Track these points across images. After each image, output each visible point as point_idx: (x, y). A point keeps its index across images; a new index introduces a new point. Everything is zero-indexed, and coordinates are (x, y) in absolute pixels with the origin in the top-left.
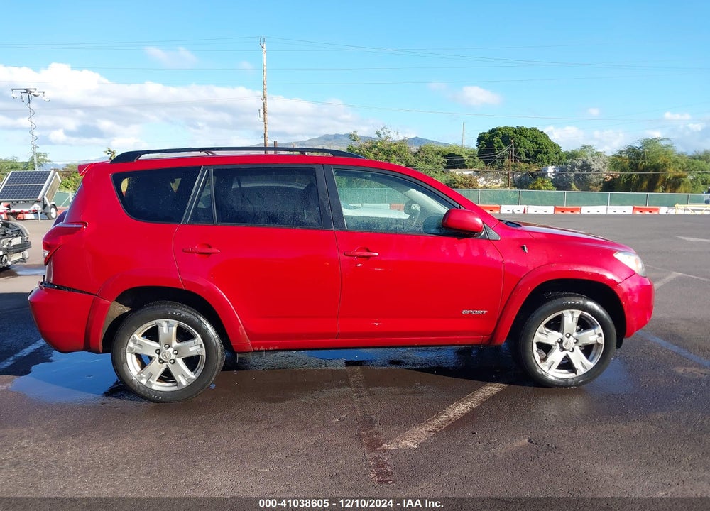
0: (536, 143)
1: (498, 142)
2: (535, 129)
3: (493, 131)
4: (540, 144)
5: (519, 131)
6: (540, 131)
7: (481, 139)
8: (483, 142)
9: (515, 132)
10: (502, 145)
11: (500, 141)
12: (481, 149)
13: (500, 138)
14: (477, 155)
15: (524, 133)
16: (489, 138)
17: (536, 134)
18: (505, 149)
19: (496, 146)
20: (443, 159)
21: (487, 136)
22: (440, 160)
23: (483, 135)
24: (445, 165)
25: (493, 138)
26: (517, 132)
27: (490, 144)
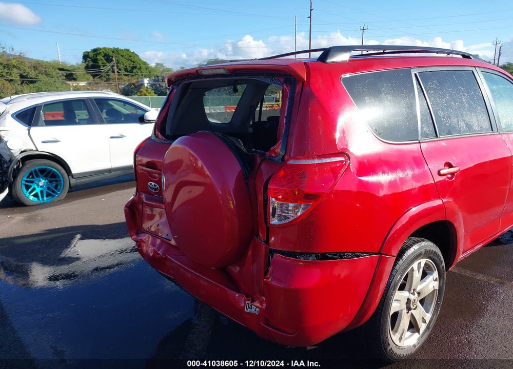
0: (131, 61)
1: (102, 60)
2: (128, 50)
3: (95, 50)
4: (134, 62)
5: (116, 51)
6: (132, 51)
7: (86, 56)
8: (88, 59)
9: (113, 52)
10: (105, 62)
11: (103, 58)
12: (87, 65)
13: (103, 57)
14: (84, 70)
15: (120, 53)
16: (93, 56)
17: (130, 54)
18: (108, 65)
19: (100, 63)
20: (61, 72)
21: (91, 55)
22: (58, 73)
23: (87, 54)
24: (64, 77)
25: (97, 56)
26: (115, 52)
27: (95, 60)
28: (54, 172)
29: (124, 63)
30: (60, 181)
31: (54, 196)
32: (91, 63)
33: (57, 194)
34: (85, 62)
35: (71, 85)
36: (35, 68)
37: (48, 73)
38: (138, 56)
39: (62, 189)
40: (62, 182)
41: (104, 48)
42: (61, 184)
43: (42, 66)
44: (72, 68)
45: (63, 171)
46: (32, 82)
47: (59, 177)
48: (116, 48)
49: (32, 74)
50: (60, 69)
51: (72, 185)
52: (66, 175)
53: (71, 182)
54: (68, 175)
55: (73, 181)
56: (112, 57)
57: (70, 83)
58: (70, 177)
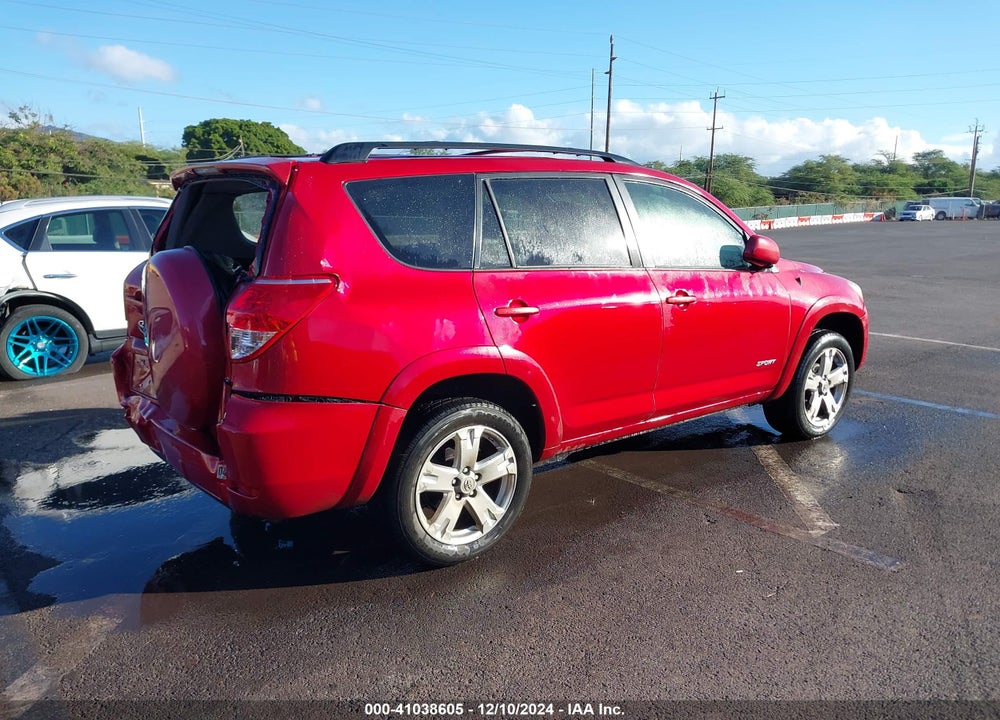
0: (272, 144)
1: (218, 142)
2: (267, 125)
3: (206, 124)
4: (278, 147)
5: (245, 125)
6: (276, 127)
7: (189, 135)
8: (193, 140)
9: (240, 127)
10: (224, 146)
11: (220, 139)
12: (191, 151)
13: (221, 136)
14: (186, 160)
15: (253, 129)
16: (203, 135)
17: (271, 132)
18: (229, 151)
19: (215, 147)
20: (139, 164)
21: (199, 132)
22: (135, 165)
23: (191, 130)
24: (145, 173)
25: (209, 134)
26: (243, 127)
27: (206, 143)
28: (63, 326)
29: (260, 149)
30: (73, 341)
31: (62, 366)
32: (199, 148)
33: (67, 363)
34: (186, 146)
35: (158, 187)
36: (92, 153)
37: (114, 163)
38: (286, 135)
39: (75, 355)
40: (77, 344)
41: (224, 120)
42: (74, 347)
43: (105, 151)
44: (165, 156)
45: (79, 325)
46: (84, 180)
47: (72, 336)
48: (245, 120)
49: (86, 164)
50: (138, 158)
51: (93, 350)
52: (83, 332)
53: (92, 346)
54: (88, 334)
55: (95, 344)
56: (238, 137)
57: (156, 184)
58: (91, 336)
